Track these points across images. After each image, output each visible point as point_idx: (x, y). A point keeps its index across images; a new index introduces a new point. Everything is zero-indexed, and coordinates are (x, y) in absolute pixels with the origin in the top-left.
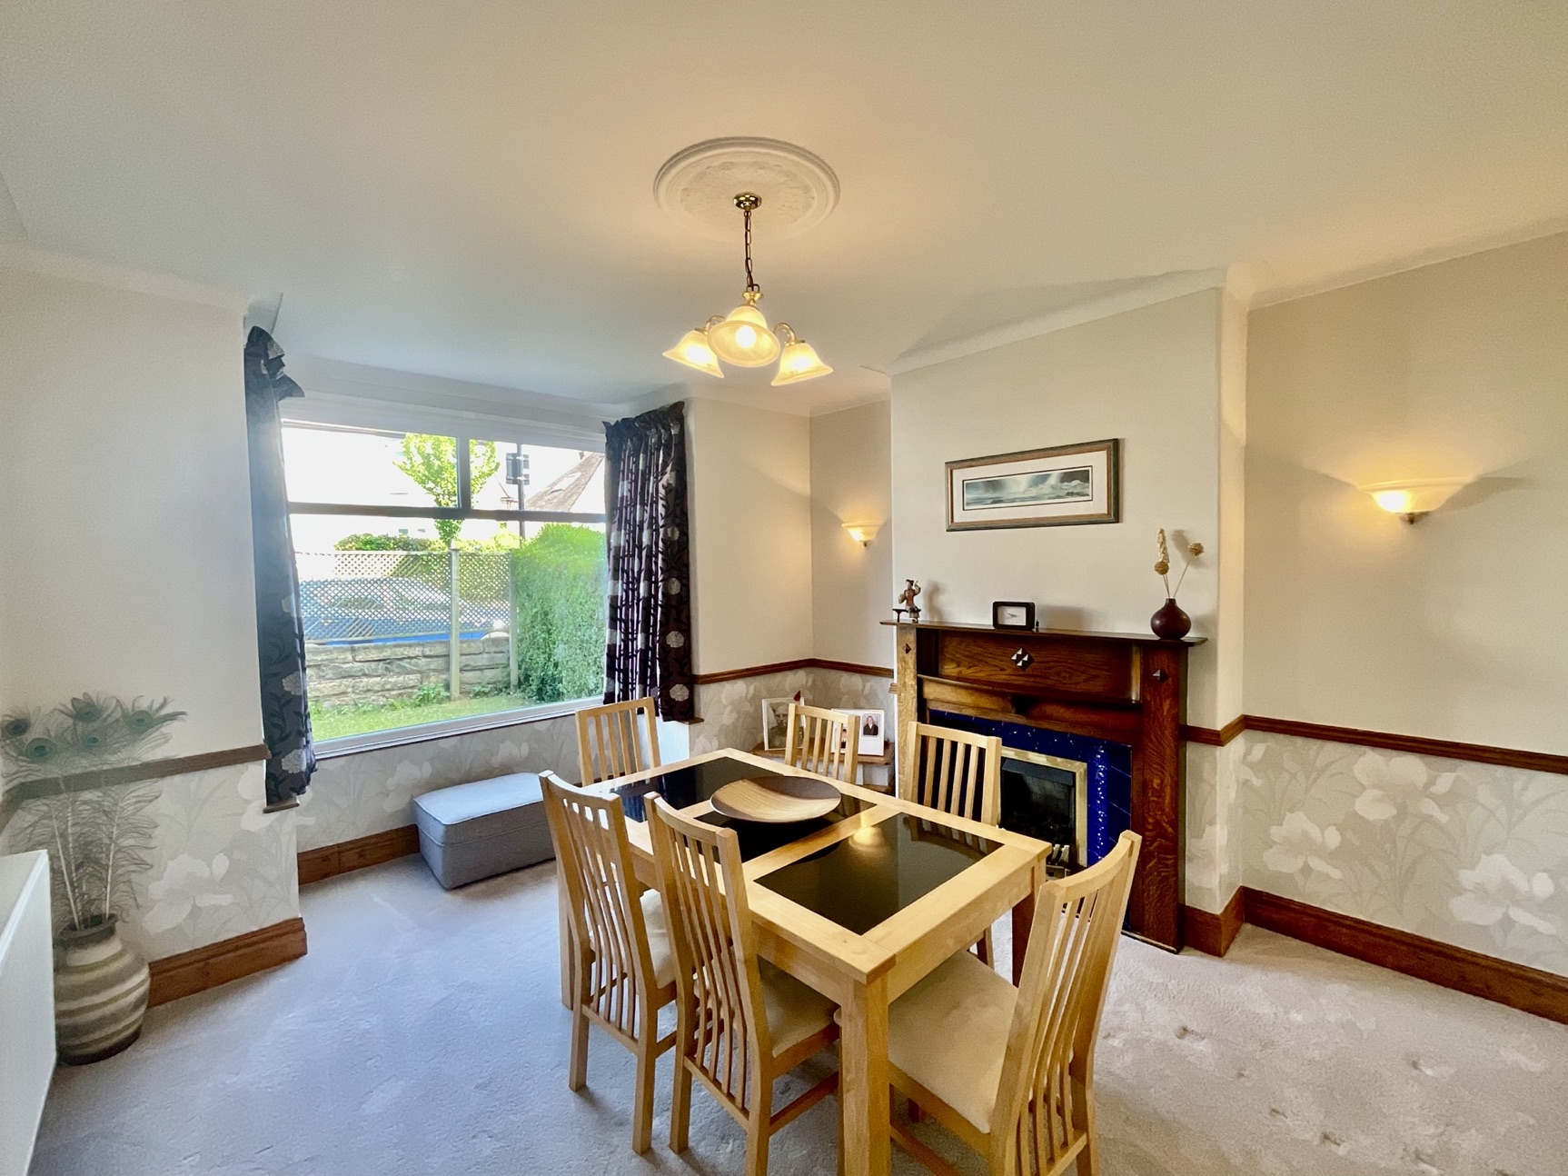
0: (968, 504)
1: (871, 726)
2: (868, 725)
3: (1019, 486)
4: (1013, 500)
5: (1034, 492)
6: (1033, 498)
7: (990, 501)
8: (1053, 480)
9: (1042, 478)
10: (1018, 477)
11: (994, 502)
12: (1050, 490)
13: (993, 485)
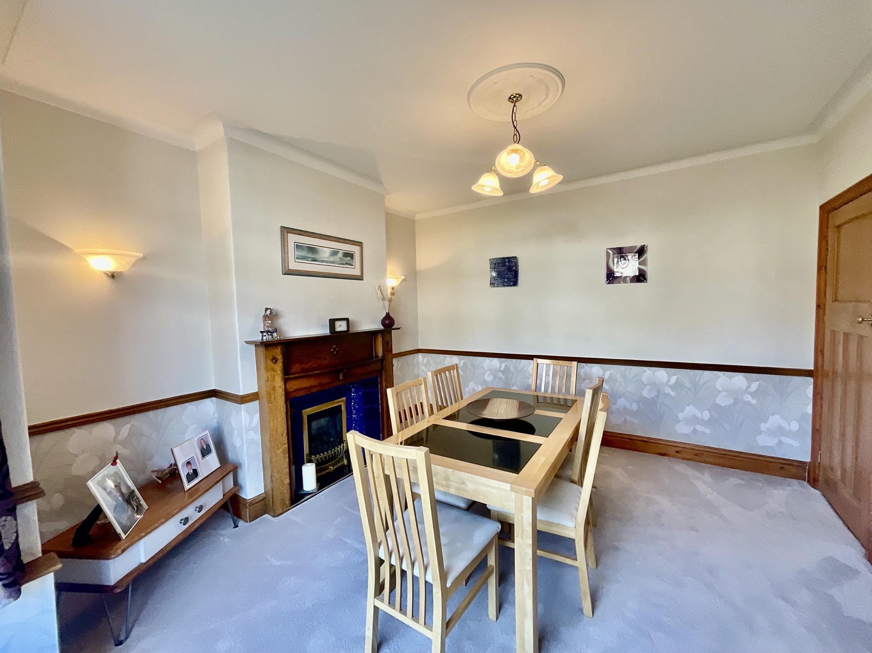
0: (297, 258)
1: (205, 447)
2: (203, 448)
3: (325, 254)
4: (323, 261)
5: (332, 259)
6: (332, 262)
7: (310, 259)
8: (340, 255)
9: (335, 253)
10: (325, 248)
11: (313, 261)
12: (339, 260)
13: (312, 249)
